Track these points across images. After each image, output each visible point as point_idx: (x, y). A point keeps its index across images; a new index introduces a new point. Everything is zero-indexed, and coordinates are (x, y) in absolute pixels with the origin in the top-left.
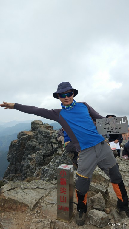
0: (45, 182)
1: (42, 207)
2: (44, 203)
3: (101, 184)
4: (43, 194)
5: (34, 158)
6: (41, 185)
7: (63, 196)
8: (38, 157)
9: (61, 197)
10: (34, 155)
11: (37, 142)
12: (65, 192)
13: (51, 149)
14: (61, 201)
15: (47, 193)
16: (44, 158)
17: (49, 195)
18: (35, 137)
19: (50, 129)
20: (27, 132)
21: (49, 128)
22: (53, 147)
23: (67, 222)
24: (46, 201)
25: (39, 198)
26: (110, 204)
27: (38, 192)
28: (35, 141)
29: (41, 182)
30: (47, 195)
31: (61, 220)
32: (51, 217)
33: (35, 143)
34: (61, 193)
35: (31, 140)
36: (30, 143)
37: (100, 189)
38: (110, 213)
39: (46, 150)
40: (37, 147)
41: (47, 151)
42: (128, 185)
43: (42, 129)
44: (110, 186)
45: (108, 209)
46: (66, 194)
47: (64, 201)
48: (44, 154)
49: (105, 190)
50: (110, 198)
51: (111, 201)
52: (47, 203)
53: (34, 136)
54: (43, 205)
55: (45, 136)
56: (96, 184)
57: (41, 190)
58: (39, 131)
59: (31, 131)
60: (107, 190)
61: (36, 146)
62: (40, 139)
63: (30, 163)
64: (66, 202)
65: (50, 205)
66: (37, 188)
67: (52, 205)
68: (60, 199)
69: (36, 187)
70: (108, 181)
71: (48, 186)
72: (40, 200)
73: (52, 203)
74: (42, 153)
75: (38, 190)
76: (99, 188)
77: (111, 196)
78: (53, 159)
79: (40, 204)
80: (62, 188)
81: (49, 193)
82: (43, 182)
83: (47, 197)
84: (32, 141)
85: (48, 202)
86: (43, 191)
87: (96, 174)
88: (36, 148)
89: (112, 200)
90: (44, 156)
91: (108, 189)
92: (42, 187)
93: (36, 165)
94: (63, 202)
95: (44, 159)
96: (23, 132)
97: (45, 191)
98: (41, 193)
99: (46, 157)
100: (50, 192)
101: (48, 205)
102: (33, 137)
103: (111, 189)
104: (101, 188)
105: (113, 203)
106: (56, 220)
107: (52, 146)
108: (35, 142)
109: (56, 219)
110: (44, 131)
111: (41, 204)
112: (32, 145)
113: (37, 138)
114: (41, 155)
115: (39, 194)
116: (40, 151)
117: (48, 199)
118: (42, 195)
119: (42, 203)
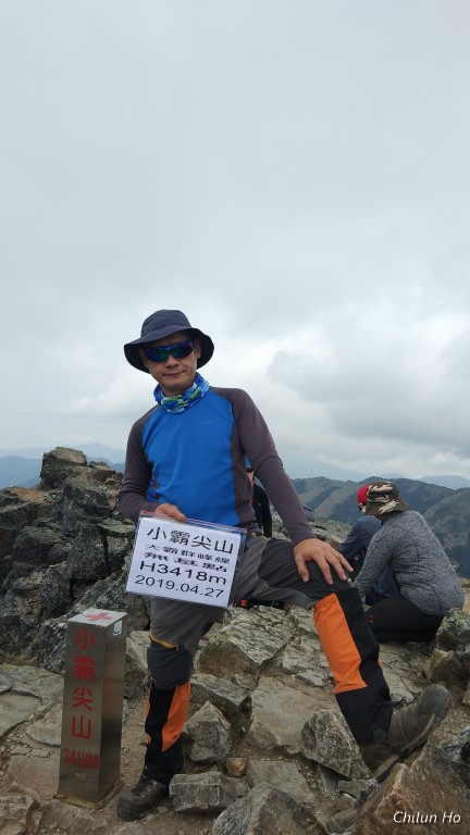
0: (43, 672)
1: (13, 758)
2: (22, 744)
3: (233, 680)
4: (26, 714)
5: (36, 588)
6: (25, 683)
7: (82, 717)
8: (50, 586)
9: (74, 718)
10: (38, 578)
11: (58, 530)
12: (87, 704)
13: (101, 556)
14: (74, 735)
15: (41, 709)
16: (71, 587)
17: (47, 715)
18: (54, 510)
19: (111, 483)
20: (24, 491)
21: (109, 479)
22: (109, 549)
23: (88, 805)
24: (33, 736)
25: (8, 727)
26: (249, 745)
27: (9, 706)
28: (52, 524)
29: (26, 671)
30: (40, 717)
31: (68, 800)
32: (36, 789)
33: (50, 531)
34: (74, 706)
35: (36, 522)
36: (33, 532)
37: (225, 695)
38: (244, 773)
39: (81, 558)
40: (60, 549)
41: (84, 563)
42: (321, 683)
43: (82, 482)
44: (261, 686)
45: (238, 762)
46: (90, 709)
47: (85, 733)
48: (74, 573)
49: (238, 701)
50: (252, 726)
51: (256, 737)
52: (32, 744)
53: (50, 509)
54: (18, 749)
55: (90, 510)
56: (212, 678)
57: (20, 698)
58: (68, 489)
59: (42, 487)
60: (248, 700)
61: (52, 545)
62: (71, 519)
63: (22, 607)
64: (88, 737)
65: (44, 752)
66: (8, 691)
67: (52, 749)
68: (72, 729)
69: (5, 688)
70: (258, 667)
71: (49, 685)
72: (11, 735)
73: (52, 742)
74: (66, 569)
75: (8, 698)
76: (221, 691)
77: (256, 720)
78: (90, 594)
79: (7, 747)
80: (78, 689)
81: (45, 711)
82: (33, 671)
83: (38, 724)
84: (42, 525)
85: (38, 739)
86: (28, 702)
87: (221, 643)
88: (53, 552)
89: (258, 734)
90: (73, 581)
91: (252, 696)
92: (26, 689)
93: (42, 613)
94: (81, 736)
95: (71, 591)
96: (7, 492)
97: (36, 701)
98: (20, 711)
99: (79, 586)
100: (53, 705)
101: (36, 752)
102: (46, 510)
103: (262, 696)
104: (227, 692)
105: (261, 741)
106: (54, 801)
107: (106, 545)
108: (51, 528)
109: (55, 797)
110: (88, 488)
111: (12, 747)
112: (38, 541)
113: (59, 517)
114: (61, 578)
115: (11, 713)
116: (64, 565)
117: (41, 730)
118: (20, 717)
119: (15, 743)
